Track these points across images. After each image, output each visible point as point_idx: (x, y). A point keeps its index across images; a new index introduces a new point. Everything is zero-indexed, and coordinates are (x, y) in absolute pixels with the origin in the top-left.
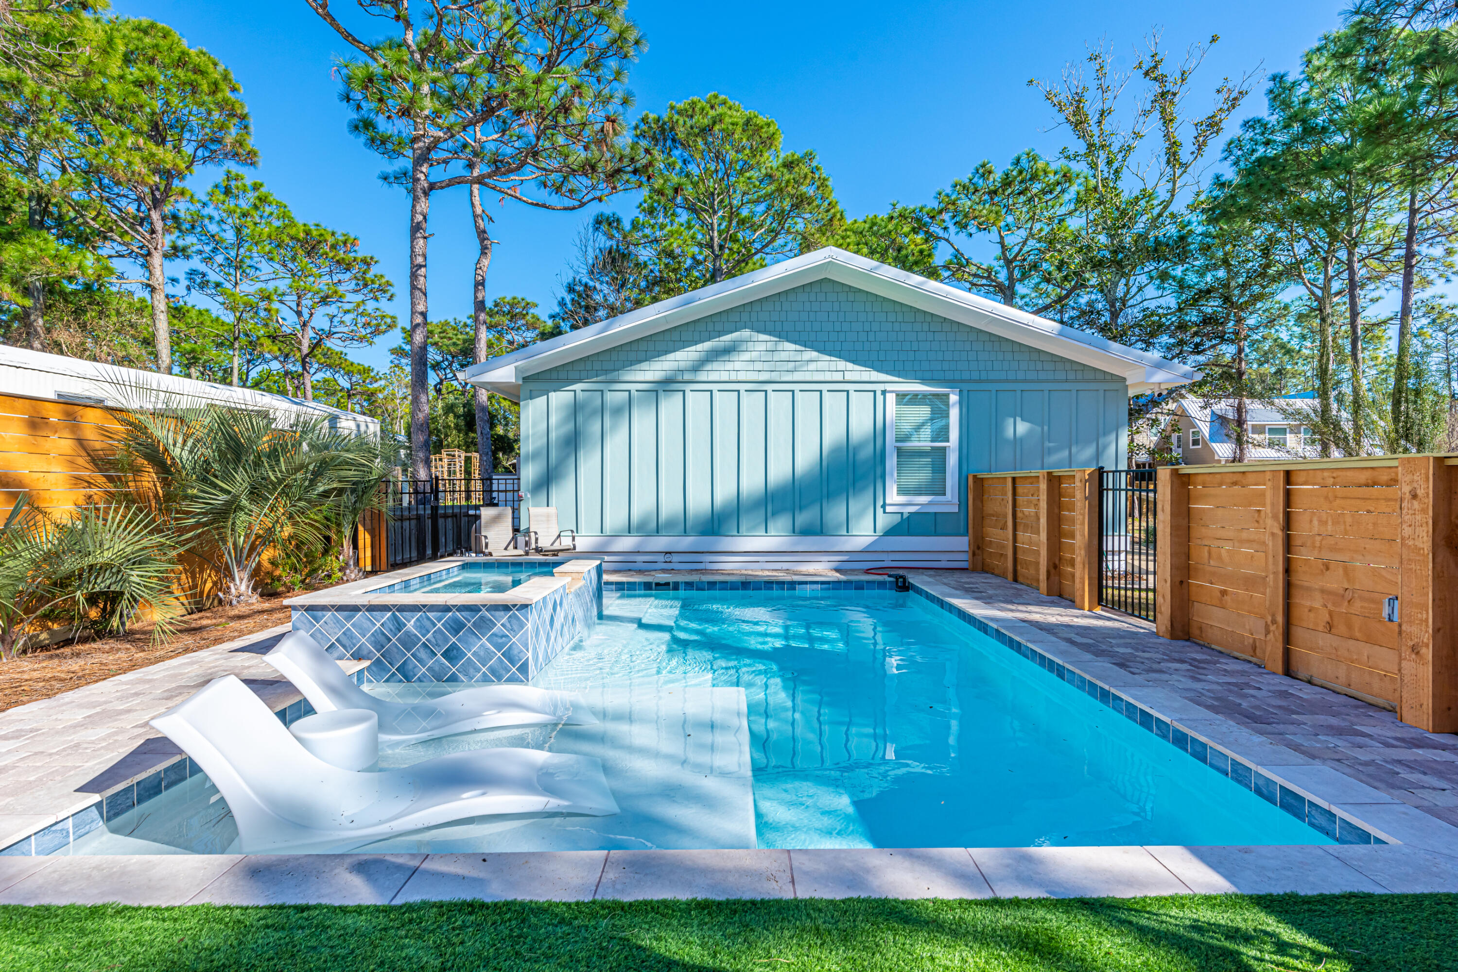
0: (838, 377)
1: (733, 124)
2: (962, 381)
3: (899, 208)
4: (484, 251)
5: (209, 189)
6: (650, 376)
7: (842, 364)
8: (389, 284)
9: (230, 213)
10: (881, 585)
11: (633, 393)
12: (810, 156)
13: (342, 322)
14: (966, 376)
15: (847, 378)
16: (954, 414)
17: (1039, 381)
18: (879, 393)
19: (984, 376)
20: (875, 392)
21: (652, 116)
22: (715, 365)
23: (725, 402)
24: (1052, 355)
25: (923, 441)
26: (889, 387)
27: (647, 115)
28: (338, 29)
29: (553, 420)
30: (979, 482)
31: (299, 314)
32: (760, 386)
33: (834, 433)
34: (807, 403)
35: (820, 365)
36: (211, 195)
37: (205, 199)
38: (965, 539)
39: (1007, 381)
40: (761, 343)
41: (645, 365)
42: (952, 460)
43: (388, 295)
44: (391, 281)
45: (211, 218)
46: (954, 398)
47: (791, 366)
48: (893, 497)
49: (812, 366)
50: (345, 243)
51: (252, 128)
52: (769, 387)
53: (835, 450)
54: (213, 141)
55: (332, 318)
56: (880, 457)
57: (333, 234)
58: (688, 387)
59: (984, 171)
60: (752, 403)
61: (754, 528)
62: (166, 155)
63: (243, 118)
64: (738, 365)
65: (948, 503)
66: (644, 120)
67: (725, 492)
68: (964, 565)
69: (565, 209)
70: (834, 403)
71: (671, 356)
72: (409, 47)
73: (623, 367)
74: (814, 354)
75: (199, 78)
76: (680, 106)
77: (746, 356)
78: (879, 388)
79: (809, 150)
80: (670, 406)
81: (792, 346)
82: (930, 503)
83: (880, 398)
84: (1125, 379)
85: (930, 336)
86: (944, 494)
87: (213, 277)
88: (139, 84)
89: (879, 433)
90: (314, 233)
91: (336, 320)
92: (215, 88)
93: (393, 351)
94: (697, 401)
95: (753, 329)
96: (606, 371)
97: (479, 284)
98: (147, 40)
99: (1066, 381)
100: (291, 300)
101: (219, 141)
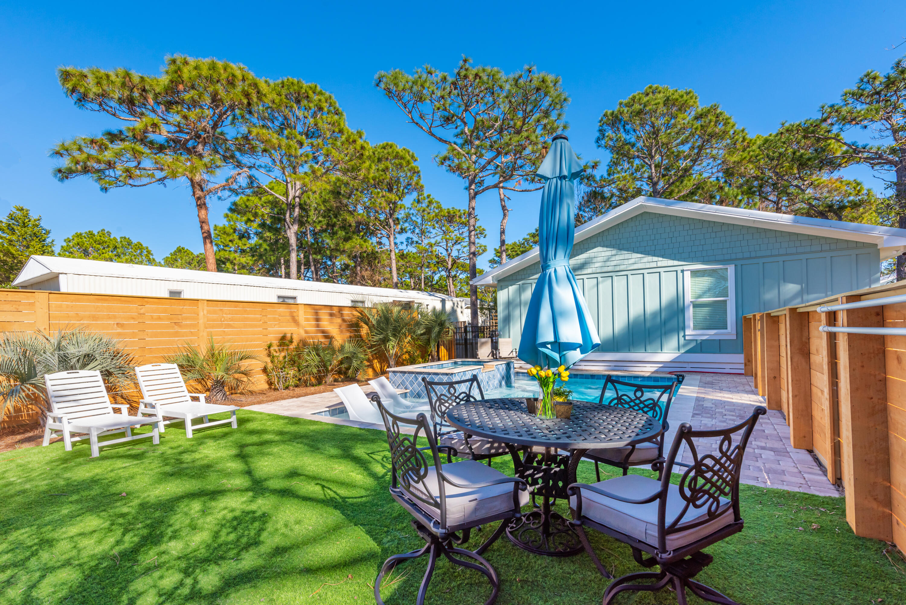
0: (654, 265)
1: (656, 104)
2: (736, 259)
3: (787, 125)
4: (505, 215)
5: (412, 202)
7: (655, 258)
8: (484, 230)
9: (418, 211)
12: (715, 107)
13: (463, 252)
14: (740, 256)
15: (659, 265)
16: (731, 281)
17: (797, 253)
18: (679, 272)
19: (753, 254)
20: (677, 271)
21: (609, 112)
23: (590, 284)
24: (808, 235)
25: (709, 298)
26: (685, 268)
27: (606, 113)
28: (436, 138)
31: (447, 250)
32: (609, 274)
34: (635, 281)
36: (412, 204)
37: (410, 206)
38: (740, 356)
39: (771, 256)
42: (731, 307)
43: (483, 235)
44: (485, 228)
45: (413, 214)
46: (731, 271)
47: (625, 262)
48: (691, 330)
50: (464, 214)
51: (422, 176)
52: (614, 274)
54: (408, 185)
55: (459, 250)
56: (682, 310)
57: (459, 211)
62: (393, 197)
63: (418, 172)
64: (596, 265)
65: (729, 334)
66: (605, 115)
68: (743, 371)
69: (536, 189)
70: (651, 280)
72: (466, 134)
74: (639, 255)
75: (402, 161)
76: (625, 101)
77: (601, 260)
78: (679, 269)
79: (713, 104)
82: (715, 334)
83: (680, 274)
84: (877, 245)
85: (713, 235)
86: (726, 329)
87: (415, 239)
88: (383, 170)
89: (680, 295)
90: (452, 212)
91: (460, 251)
92: (408, 163)
93: (490, 261)
95: (604, 246)
96: (533, 274)
97: (503, 232)
98: (386, 152)
99: (821, 251)
100: (444, 244)
101: (410, 184)
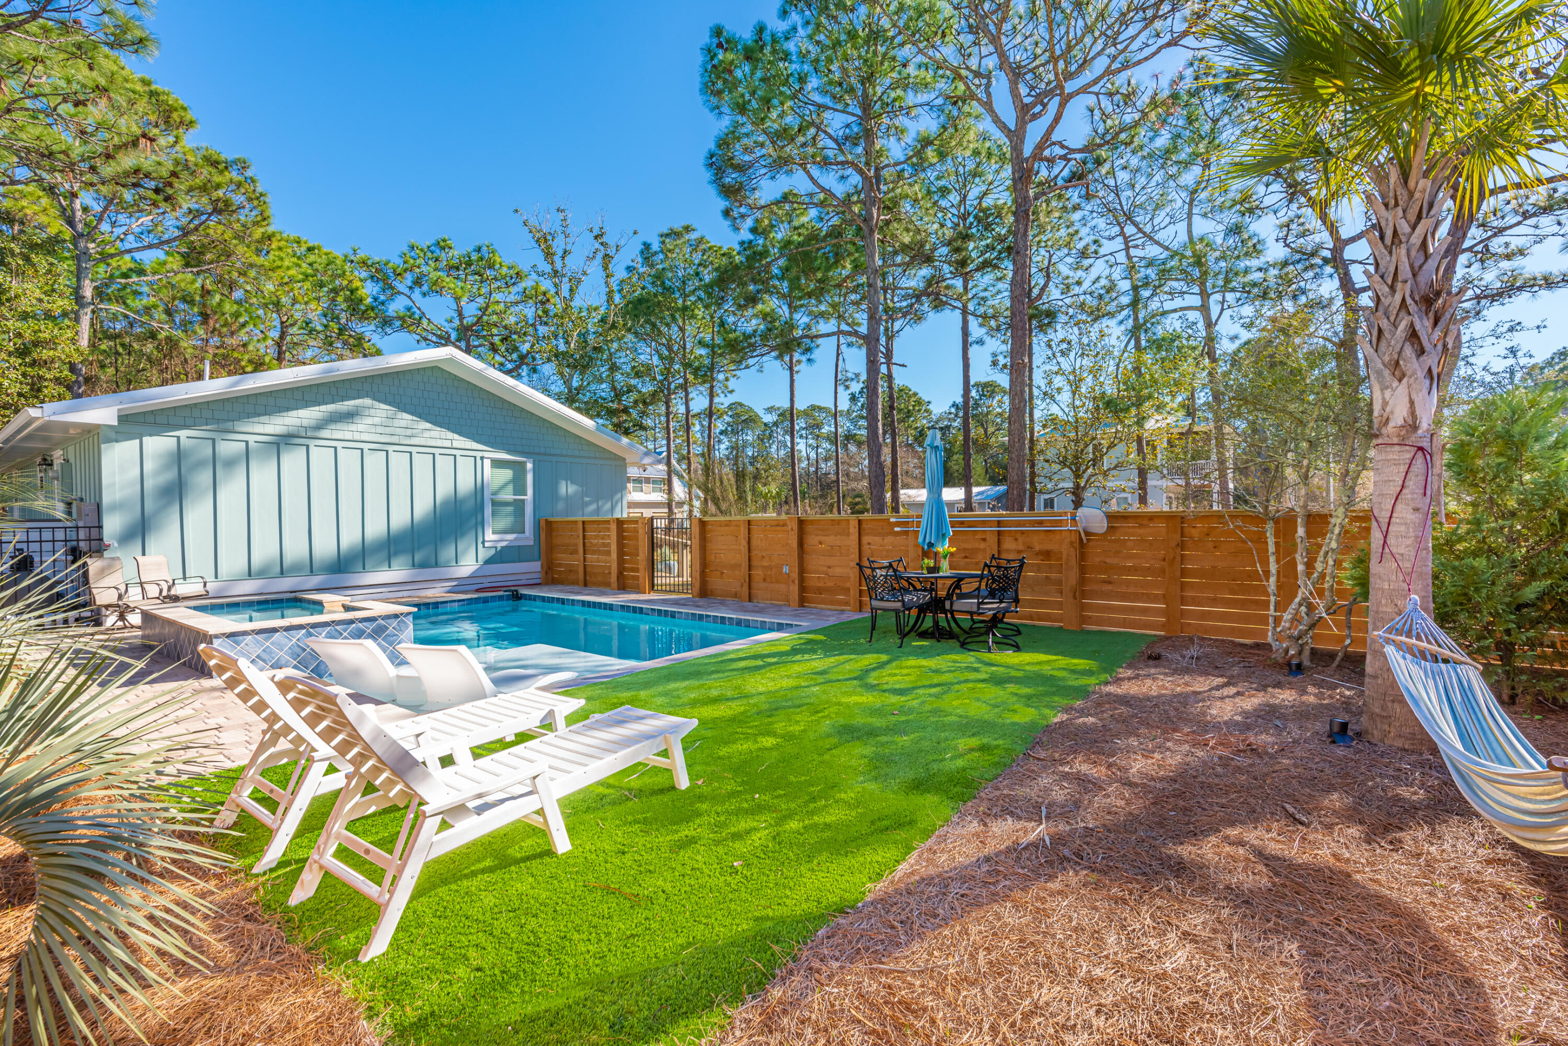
0: (448, 444)
2: (536, 454)
6: (269, 429)
7: (450, 435)
10: (501, 598)
11: (251, 444)
14: (539, 450)
15: (455, 445)
16: (530, 478)
17: (580, 457)
18: (478, 459)
19: (547, 451)
20: (475, 457)
22: (339, 426)
23: (348, 459)
24: (588, 441)
25: (508, 495)
26: (486, 454)
29: (149, 466)
30: (549, 524)
32: (383, 447)
33: (444, 489)
34: (422, 463)
35: (433, 434)
38: (539, 564)
39: (562, 455)
40: (382, 410)
41: (263, 419)
42: (529, 509)
46: (529, 466)
47: (409, 432)
48: (490, 536)
49: (427, 434)
52: (390, 448)
53: (445, 503)
56: (480, 508)
58: (312, 443)
59: (442, 245)
60: (375, 462)
61: (380, 564)
64: (361, 427)
65: (527, 539)
67: (350, 538)
70: (444, 464)
71: (294, 413)
73: (239, 419)
74: (428, 425)
77: (369, 421)
78: (478, 454)
80: (293, 460)
81: (410, 417)
82: (515, 539)
83: (479, 462)
84: (625, 459)
85: (514, 421)
86: (524, 533)
89: (479, 490)
94: (321, 456)
95: (374, 399)
96: (218, 421)
99: (595, 458)
